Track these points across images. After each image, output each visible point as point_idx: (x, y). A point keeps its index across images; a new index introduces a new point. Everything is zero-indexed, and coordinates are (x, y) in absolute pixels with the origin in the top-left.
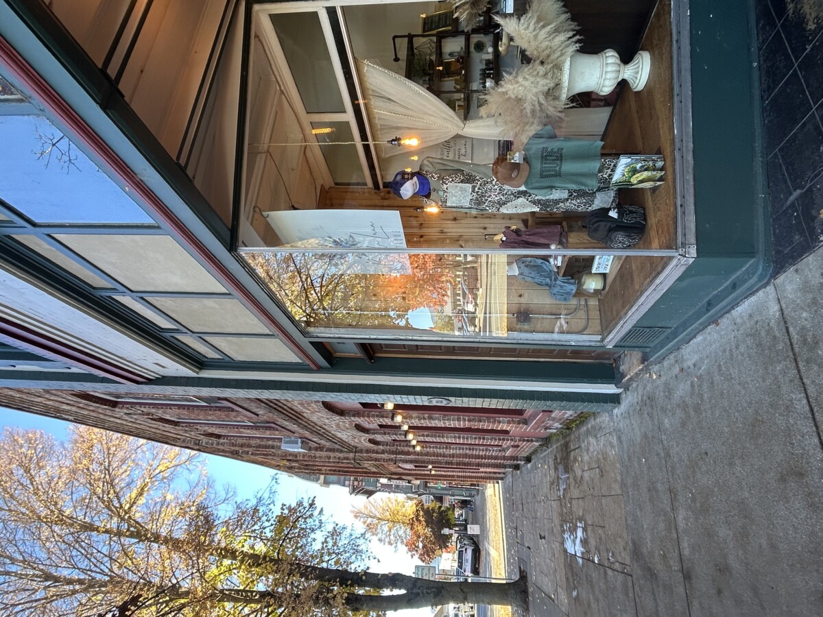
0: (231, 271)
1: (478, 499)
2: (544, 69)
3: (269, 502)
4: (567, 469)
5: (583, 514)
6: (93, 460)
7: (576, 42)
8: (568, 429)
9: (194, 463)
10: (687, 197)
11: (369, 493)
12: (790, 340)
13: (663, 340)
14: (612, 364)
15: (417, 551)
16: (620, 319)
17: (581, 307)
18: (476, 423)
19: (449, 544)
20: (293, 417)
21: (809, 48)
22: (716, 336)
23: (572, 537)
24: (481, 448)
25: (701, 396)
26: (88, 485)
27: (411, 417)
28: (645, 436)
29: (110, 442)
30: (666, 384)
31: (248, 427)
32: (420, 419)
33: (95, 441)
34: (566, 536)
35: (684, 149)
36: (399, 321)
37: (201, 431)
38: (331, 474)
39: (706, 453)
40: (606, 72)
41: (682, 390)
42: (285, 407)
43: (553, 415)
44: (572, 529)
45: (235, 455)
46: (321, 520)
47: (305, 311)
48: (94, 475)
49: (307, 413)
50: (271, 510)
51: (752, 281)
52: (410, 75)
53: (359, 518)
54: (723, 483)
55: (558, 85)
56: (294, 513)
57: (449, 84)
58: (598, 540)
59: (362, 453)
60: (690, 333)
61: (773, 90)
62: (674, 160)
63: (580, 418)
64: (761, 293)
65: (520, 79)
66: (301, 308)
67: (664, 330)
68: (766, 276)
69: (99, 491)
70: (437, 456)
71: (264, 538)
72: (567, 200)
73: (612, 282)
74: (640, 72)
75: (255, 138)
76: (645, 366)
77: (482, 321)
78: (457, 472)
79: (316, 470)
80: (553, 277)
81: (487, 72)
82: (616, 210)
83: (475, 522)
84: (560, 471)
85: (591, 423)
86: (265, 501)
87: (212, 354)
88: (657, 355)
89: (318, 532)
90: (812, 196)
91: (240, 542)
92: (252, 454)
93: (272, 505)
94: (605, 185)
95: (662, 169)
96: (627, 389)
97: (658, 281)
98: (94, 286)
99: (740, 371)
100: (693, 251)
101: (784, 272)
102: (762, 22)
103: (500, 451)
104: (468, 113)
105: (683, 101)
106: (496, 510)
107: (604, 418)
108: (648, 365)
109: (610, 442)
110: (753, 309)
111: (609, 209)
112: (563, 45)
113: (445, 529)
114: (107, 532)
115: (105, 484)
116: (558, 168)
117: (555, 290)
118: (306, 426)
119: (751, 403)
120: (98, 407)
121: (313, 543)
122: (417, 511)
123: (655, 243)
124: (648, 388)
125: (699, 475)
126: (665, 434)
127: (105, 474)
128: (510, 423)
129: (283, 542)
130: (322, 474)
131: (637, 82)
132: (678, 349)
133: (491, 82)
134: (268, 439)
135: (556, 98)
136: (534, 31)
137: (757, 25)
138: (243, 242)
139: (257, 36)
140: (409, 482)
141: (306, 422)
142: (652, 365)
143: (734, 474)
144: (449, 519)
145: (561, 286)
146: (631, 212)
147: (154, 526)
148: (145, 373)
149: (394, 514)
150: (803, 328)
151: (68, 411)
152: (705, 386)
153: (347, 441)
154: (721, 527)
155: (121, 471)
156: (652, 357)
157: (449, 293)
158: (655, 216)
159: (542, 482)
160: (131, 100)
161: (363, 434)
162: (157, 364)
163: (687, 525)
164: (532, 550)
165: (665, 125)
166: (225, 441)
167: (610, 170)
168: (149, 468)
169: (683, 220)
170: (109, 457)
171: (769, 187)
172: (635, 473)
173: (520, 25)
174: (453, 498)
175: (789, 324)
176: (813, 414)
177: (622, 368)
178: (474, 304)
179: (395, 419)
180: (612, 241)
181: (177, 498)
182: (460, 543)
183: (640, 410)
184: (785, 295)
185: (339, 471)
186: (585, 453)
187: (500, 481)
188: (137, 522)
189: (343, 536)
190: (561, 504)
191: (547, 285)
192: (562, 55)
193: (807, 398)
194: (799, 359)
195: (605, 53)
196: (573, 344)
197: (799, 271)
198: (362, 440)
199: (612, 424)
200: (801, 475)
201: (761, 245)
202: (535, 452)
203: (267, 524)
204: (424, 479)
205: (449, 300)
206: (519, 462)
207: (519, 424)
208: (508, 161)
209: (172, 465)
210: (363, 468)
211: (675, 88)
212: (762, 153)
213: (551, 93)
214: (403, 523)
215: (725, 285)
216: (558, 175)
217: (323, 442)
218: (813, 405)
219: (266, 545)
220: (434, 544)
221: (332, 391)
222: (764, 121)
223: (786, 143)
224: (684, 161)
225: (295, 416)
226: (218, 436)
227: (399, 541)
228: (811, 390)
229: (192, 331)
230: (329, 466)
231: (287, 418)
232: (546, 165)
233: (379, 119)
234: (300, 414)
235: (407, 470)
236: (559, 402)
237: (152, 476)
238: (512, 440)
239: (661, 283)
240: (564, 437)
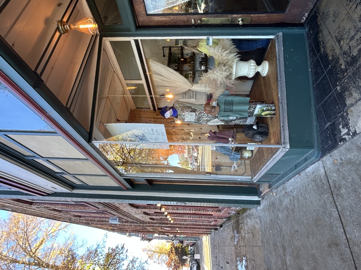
0: (89, 151)
1: (199, 242)
2: (225, 68)
3: (102, 246)
4: (238, 232)
5: (245, 254)
6: (19, 228)
7: (238, 57)
8: (238, 214)
9: (68, 228)
10: (285, 123)
11: (150, 240)
12: (329, 185)
13: (277, 179)
14: (256, 187)
15: (171, 267)
16: (259, 171)
17: (243, 164)
18: (198, 211)
19: (186, 264)
20: (115, 209)
21: (330, 66)
22: (299, 180)
23: (241, 264)
24: (200, 221)
25: (294, 205)
26: (16, 241)
27: (169, 209)
28: (271, 221)
29: (28, 219)
30: (279, 198)
31: (94, 213)
32: (173, 210)
33: (21, 219)
34: (238, 263)
35: (283, 103)
36: (164, 162)
37: (72, 214)
38: (132, 232)
39: (297, 231)
40: (251, 69)
41: (286, 201)
42: (111, 205)
43: (232, 208)
44: (241, 260)
45: (87, 224)
46: (127, 255)
47: (122, 157)
48: (19, 236)
49: (121, 208)
50: (103, 250)
51: (313, 158)
52: (169, 65)
53: (145, 252)
54: (305, 246)
55: (231, 74)
56: (114, 251)
57: (186, 67)
58: (252, 267)
59: (146, 224)
60: (289, 177)
61: (317, 81)
62: (279, 107)
63: (243, 209)
64: (316, 163)
65: (215, 72)
66: (120, 156)
67: (278, 175)
68: (318, 156)
69: (21, 243)
70: (181, 225)
71: (99, 264)
72: (236, 120)
73: (255, 154)
74: (264, 69)
75: (102, 92)
76: (270, 190)
77: (200, 161)
78: (190, 231)
79: (125, 231)
80: (230, 151)
81: (202, 63)
82: (256, 126)
83: (198, 253)
84: (235, 232)
85: (248, 212)
86: (100, 246)
87: (78, 183)
88: (275, 185)
89: (125, 261)
90: (335, 126)
91: (88, 267)
92: (96, 224)
93: (104, 248)
94: (251, 114)
95: (274, 110)
96: (263, 198)
97: (274, 157)
98: (25, 155)
99: (310, 196)
100: (288, 146)
101: (326, 156)
102: (312, 54)
103: (209, 222)
104: (194, 79)
105: (282, 83)
106: (207, 248)
107: (254, 210)
108: (271, 189)
109: (256, 222)
110: (314, 170)
111: (253, 125)
112: (233, 58)
113: (184, 256)
114: (23, 263)
115: (24, 240)
116: (231, 108)
117: (231, 157)
118: (121, 213)
119: (315, 211)
120: (23, 205)
121: (123, 266)
122: (172, 248)
123: (272, 141)
124: (272, 199)
125: (294, 241)
126: (280, 220)
127: (25, 235)
128: (213, 211)
129: (109, 266)
130: (128, 232)
131: (264, 73)
132: (284, 183)
133: (204, 67)
134: (103, 218)
135: (230, 79)
136: (221, 52)
137: (310, 54)
138: (94, 138)
139: (104, 49)
140: (168, 236)
141: (121, 211)
142: (273, 189)
143: (309, 242)
144: (186, 252)
145: (234, 156)
146: (262, 127)
147: (47, 260)
148: (47, 191)
149: (161, 249)
150: (334, 181)
151: (9, 206)
152: (296, 201)
153: (139, 218)
154: (305, 265)
155: (32, 233)
156: (273, 186)
157: (186, 148)
158: (272, 129)
159: (227, 237)
160: (46, 82)
161: (147, 216)
162: (52, 187)
163: (290, 263)
164: (223, 268)
165: (275, 92)
166: (83, 218)
167: (253, 108)
168: (46, 231)
169: (284, 132)
170: (27, 226)
171: (318, 120)
172: (267, 237)
173: (215, 50)
174: (188, 241)
175: (329, 178)
176: (340, 218)
177: (261, 189)
178: (197, 153)
179: (161, 210)
180: (255, 138)
181: (58, 246)
182: (191, 263)
183: (269, 209)
184: (326, 165)
185: (136, 231)
186: (246, 226)
187: (209, 235)
188: (39, 258)
189: (137, 262)
190: (236, 248)
191: (228, 154)
192: (232, 62)
193: (338, 211)
194: (333, 194)
195: (250, 61)
196: (239, 180)
197: (332, 156)
198: (147, 218)
199: (257, 214)
200: (337, 245)
201: (316, 144)
202: (224, 223)
203: (101, 257)
204: (174, 234)
205: (186, 151)
206: (217, 227)
207: (217, 212)
208: (210, 105)
209: (57, 229)
210: (147, 230)
211: (279, 78)
212: (314, 105)
213: (228, 77)
214: (165, 254)
215: (302, 159)
216: (231, 111)
217: (129, 219)
218: (340, 214)
219: (100, 268)
220: (179, 264)
221: (133, 200)
222: (314, 93)
223: (323, 103)
224: (283, 108)
225: (116, 209)
226: (80, 216)
227: (163, 262)
228: (339, 207)
229: (69, 174)
230: (131, 229)
231: (112, 210)
232: (227, 107)
233: (156, 82)
234: (118, 208)
235: (167, 230)
236: (234, 204)
237: (47, 235)
238: (214, 218)
239: (275, 158)
240: (237, 217)
